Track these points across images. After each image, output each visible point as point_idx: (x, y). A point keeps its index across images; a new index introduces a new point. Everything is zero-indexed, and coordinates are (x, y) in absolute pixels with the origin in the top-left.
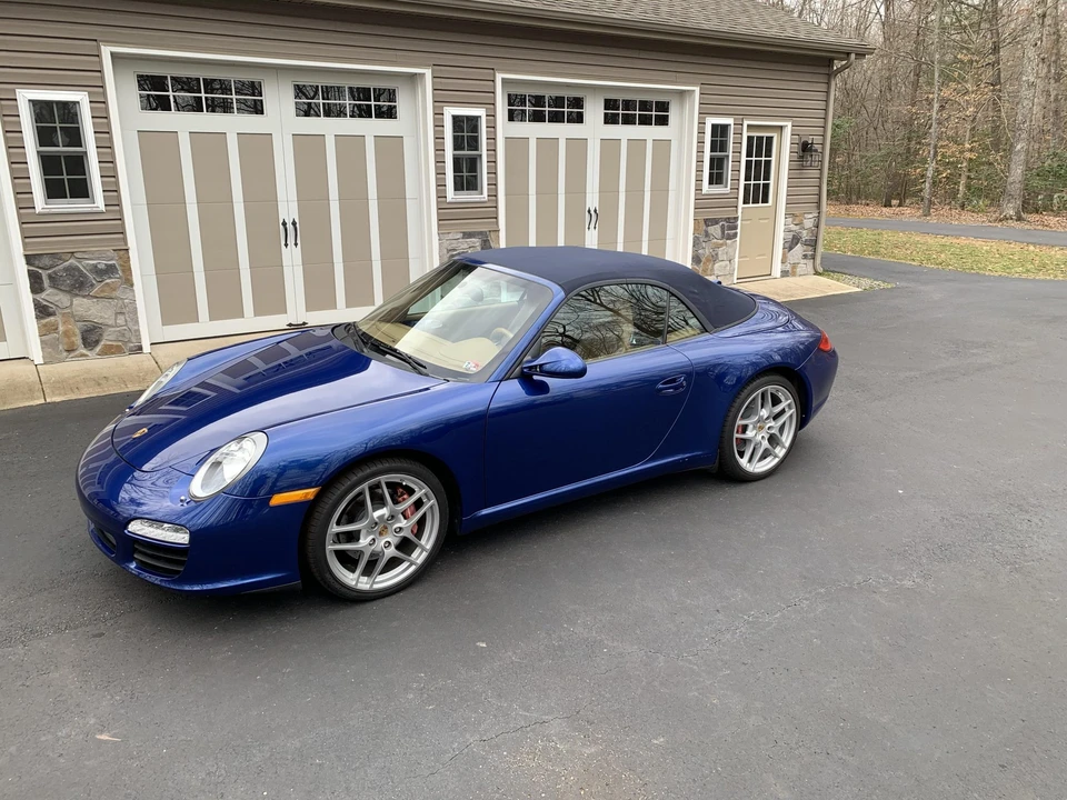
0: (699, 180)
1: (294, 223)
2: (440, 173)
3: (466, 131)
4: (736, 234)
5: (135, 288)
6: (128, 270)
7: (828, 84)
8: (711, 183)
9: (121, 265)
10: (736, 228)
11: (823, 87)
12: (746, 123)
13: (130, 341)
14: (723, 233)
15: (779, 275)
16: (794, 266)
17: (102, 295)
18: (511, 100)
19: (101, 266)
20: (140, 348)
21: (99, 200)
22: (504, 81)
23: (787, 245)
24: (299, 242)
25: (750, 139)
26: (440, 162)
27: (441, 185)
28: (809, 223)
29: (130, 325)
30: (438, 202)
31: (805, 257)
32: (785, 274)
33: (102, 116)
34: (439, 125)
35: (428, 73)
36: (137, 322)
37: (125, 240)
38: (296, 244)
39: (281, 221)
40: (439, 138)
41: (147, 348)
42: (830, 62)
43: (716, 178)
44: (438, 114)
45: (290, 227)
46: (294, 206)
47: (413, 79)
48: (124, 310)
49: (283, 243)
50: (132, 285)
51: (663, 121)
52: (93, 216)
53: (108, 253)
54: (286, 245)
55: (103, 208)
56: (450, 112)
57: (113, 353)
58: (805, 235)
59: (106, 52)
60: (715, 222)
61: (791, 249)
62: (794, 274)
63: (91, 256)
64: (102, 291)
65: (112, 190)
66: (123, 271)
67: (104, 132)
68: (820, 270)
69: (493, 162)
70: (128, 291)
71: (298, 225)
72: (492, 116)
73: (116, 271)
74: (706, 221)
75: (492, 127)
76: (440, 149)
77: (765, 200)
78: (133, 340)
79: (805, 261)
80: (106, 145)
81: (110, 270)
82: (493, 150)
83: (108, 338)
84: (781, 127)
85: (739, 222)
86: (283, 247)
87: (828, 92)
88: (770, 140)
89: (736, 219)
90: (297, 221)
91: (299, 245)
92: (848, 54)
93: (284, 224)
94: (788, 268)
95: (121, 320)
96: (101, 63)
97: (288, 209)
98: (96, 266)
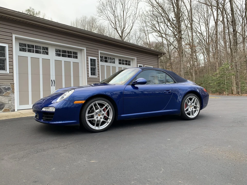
1: (54, 81)
2: (88, 71)
3: (93, 62)
5: (15, 94)
6: (13, 89)
7: (158, 60)
9: (12, 88)
13: (12, 108)
17: (6, 95)
18: (101, 57)
19: (7, 88)
20: (14, 110)
21: (8, 71)
24: (55, 85)
26: (88, 68)
27: (88, 74)
29: (12, 104)
30: (87, 77)
33: (11, 51)
34: (87, 60)
35: (85, 49)
36: (14, 103)
37: (13, 81)
38: (54, 86)
39: (51, 80)
40: (87, 63)
41: (16, 110)
44: (87, 58)
45: (53, 81)
47: (81, 50)
48: (11, 100)
49: (51, 85)
50: (14, 93)
52: (6, 75)
53: (9, 84)
54: (52, 86)
55: (8, 73)
57: (7, 111)
59: (14, 36)
63: (4, 85)
64: (6, 94)
65: (11, 69)
66: (12, 89)
67: (11, 55)
69: (98, 69)
70: (12, 94)
72: (98, 60)
73: (10, 89)
75: (98, 62)
76: (88, 66)
78: (13, 108)
80: (11, 58)
81: (9, 89)
82: (98, 67)
83: (6, 107)
90: (55, 80)
93: (52, 81)
95: (10, 102)
97: (53, 77)
98: (5, 87)
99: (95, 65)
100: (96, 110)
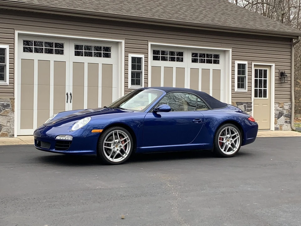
0: (233, 86)
1: (71, 94)
2: (126, 78)
3: (136, 63)
4: (251, 109)
5: (15, 113)
6: (13, 106)
7: (291, 49)
8: (238, 87)
9: (11, 104)
10: (251, 107)
11: (289, 50)
12: (253, 64)
13: (10, 132)
14: (245, 108)
15: (274, 129)
16: (281, 126)
17: (4, 114)
18: (155, 52)
19: (5, 104)
20: (13, 135)
21: (8, 82)
22: (151, 45)
23: (277, 116)
24: (72, 101)
25: (256, 71)
26: (126, 74)
27: (126, 82)
28: (287, 107)
29: (11, 126)
30: (125, 89)
31: (286, 122)
32: (276, 129)
33: (12, 53)
34: (126, 60)
35: (123, 41)
36: (14, 126)
37: (14, 96)
38: (71, 102)
39: (66, 93)
40: (126, 65)
41: (15, 136)
42: (291, 40)
43: (241, 84)
44: (126, 56)
45: (69, 95)
46: (71, 88)
47: (117, 43)
48: (10, 121)
49: (66, 101)
50: (14, 112)
51: (216, 62)
52: (5, 87)
53: (8, 100)
54: (67, 102)
55: (8, 84)
56: (131, 56)
57: (4, 136)
58: (285, 112)
59: (17, 32)
60: (241, 103)
61: (279, 118)
62: (281, 129)
63: (2, 100)
64: (4, 113)
65: (12, 78)
66: (12, 106)
67: (12, 59)
68: (294, 129)
69: (147, 74)
70: (12, 114)
71: (72, 95)
72: (147, 57)
74: (237, 103)
75: (147, 61)
76: (126, 69)
77: (265, 96)
78: (12, 132)
79: (286, 124)
80: (12, 63)
81: (8, 106)
82: (147, 70)
83: (4, 130)
84: (270, 66)
85: (253, 105)
86: (66, 102)
87: (291, 52)
88: (265, 71)
89: (251, 103)
90: (72, 93)
91: (72, 103)
92: (298, 37)
93: (67, 94)
94: (278, 126)
95: (8, 125)
96: (14, 36)
97: (69, 89)
98: (3, 104)
99: (139, 67)
100: (115, 139)
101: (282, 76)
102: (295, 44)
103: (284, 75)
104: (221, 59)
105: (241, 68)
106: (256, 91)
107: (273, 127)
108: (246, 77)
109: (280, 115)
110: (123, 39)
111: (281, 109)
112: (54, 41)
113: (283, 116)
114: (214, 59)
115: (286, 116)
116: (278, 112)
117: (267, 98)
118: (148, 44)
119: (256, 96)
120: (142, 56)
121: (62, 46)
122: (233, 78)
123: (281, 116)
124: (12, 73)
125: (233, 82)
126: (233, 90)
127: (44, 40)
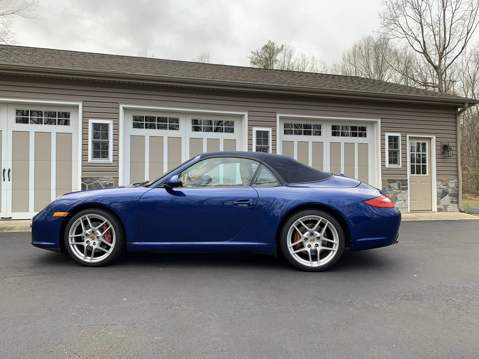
0: (383, 161)
4: (407, 188)
7: (456, 118)
8: (390, 162)
10: (407, 185)
11: (453, 120)
12: (408, 136)
14: (399, 186)
15: (436, 210)
16: (446, 206)
23: (439, 195)
25: (412, 144)
28: (452, 185)
31: (452, 202)
32: (439, 210)
42: (455, 108)
43: (393, 160)
47: (241, 117)
51: (362, 135)
58: (450, 191)
60: (394, 181)
61: (442, 197)
62: (446, 211)
68: (463, 210)
74: (389, 180)
77: (424, 172)
79: (452, 204)
84: (430, 138)
85: (408, 182)
87: (456, 122)
88: (424, 144)
89: (407, 180)
92: (464, 104)
94: (442, 207)
101: (445, 149)
102: (461, 112)
103: (448, 149)
104: (368, 132)
105: (393, 141)
106: (412, 167)
107: (435, 207)
108: (399, 151)
109: (444, 194)
110: (246, 111)
111: (445, 187)
112: (157, 115)
113: (447, 196)
114: (359, 131)
115: (451, 195)
116: (441, 191)
117: (427, 174)
118: (276, 115)
119: (413, 172)
120: (269, 129)
121: (177, 121)
122: (383, 153)
123: (446, 195)
124: (116, 150)
125: (383, 157)
126: (383, 165)
127: (145, 115)
